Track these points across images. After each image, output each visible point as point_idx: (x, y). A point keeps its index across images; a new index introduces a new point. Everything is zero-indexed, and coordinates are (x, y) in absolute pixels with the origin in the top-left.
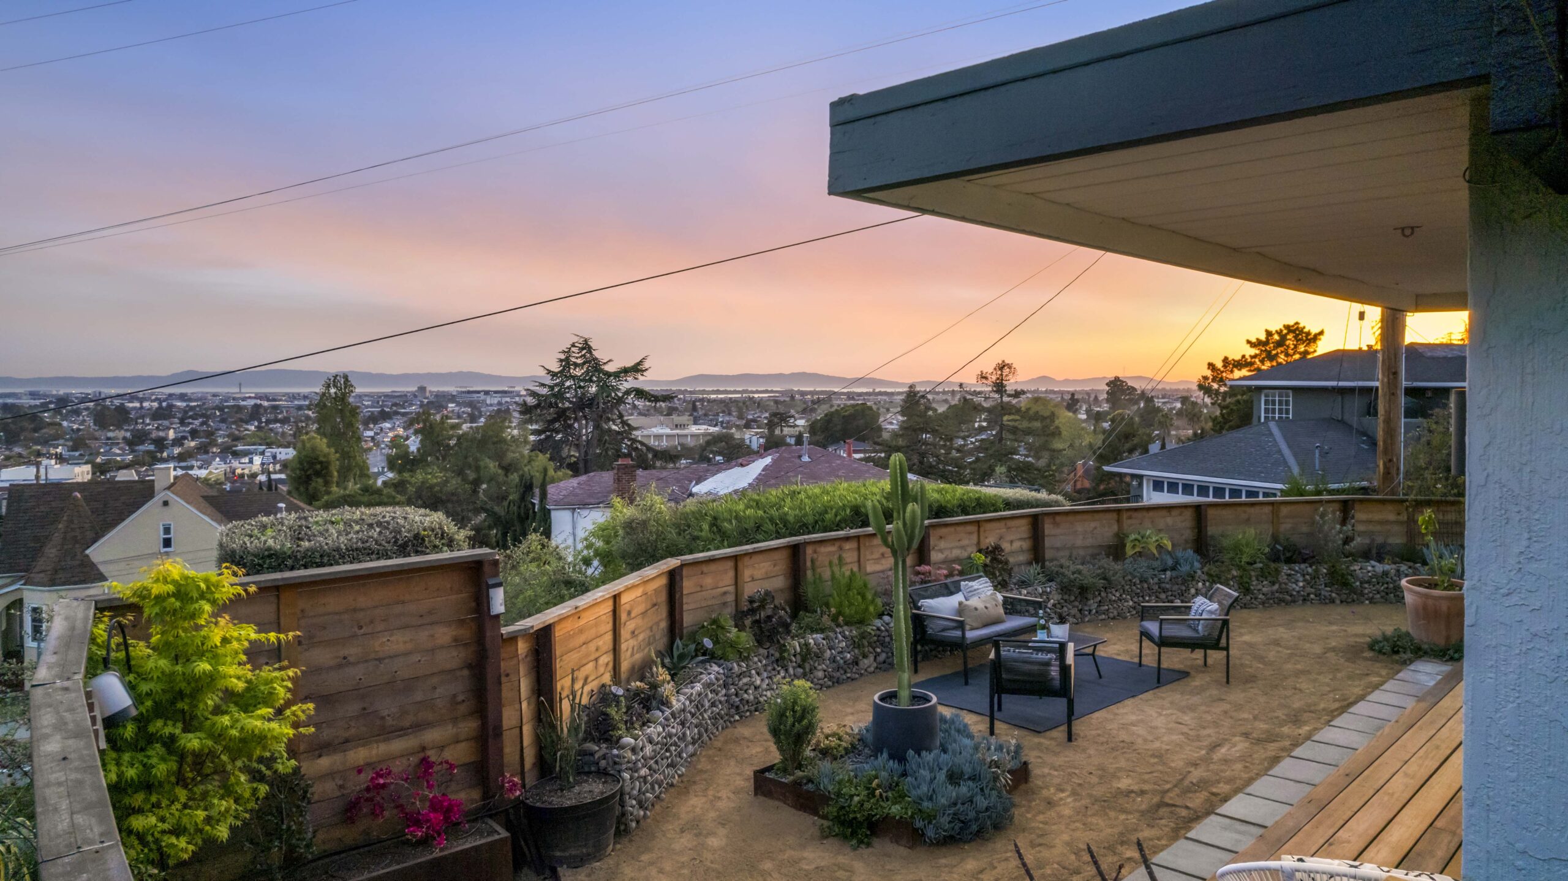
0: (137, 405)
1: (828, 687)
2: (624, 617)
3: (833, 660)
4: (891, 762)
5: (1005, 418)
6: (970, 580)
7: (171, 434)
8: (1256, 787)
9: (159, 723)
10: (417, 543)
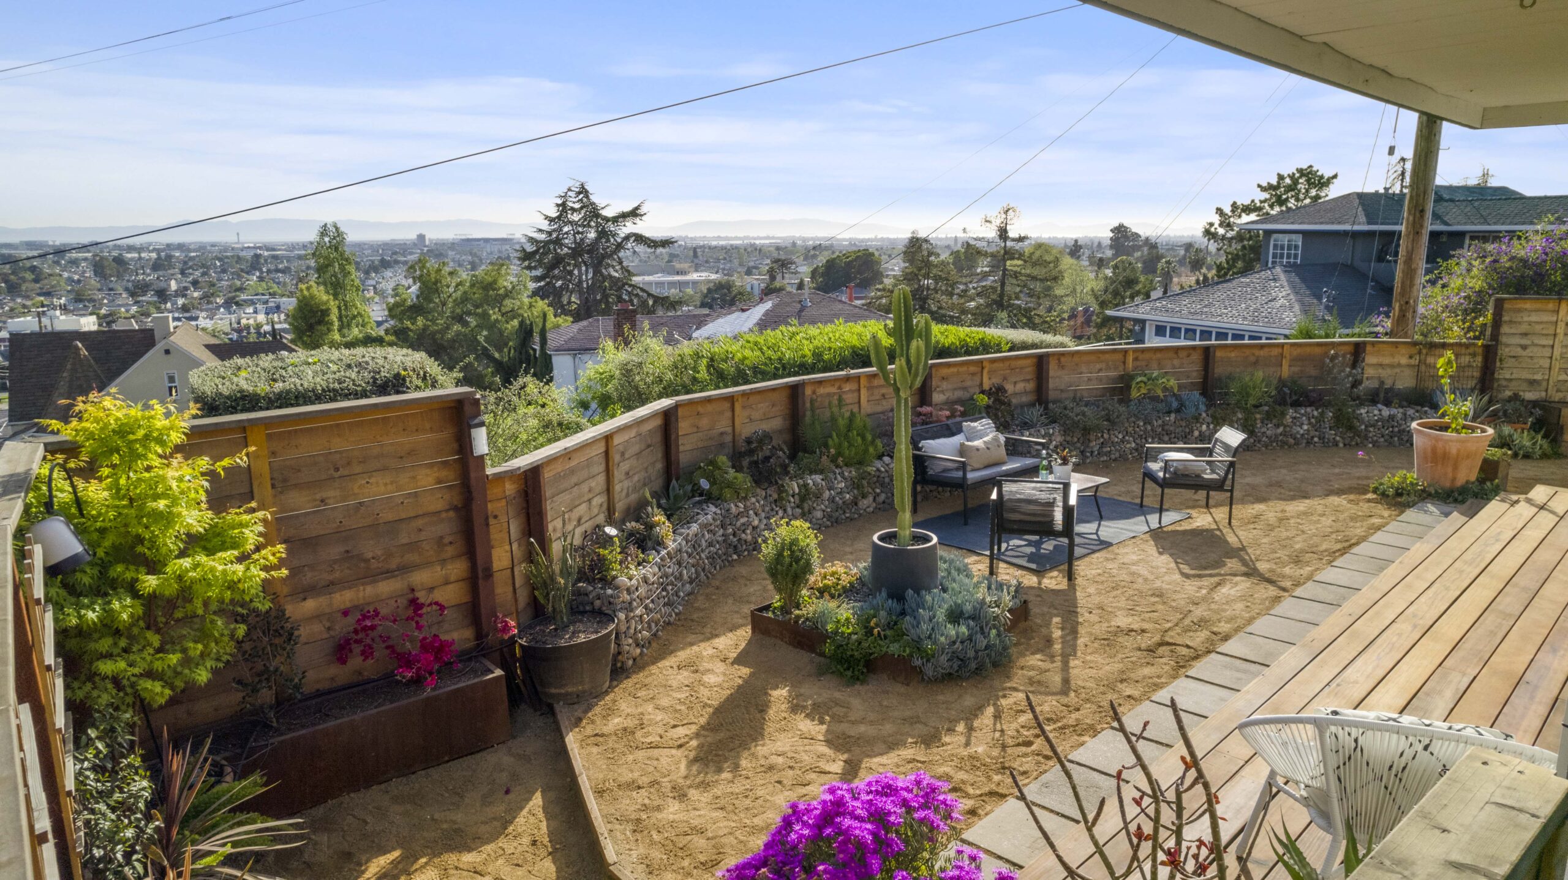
0: (136, 255)
1: (827, 527)
2: (617, 458)
3: (832, 500)
4: (890, 601)
5: (1008, 263)
6: (972, 421)
7: (173, 285)
8: (1258, 626)
9: (120, 568)
10: (397, 383)
